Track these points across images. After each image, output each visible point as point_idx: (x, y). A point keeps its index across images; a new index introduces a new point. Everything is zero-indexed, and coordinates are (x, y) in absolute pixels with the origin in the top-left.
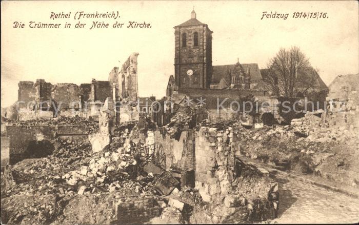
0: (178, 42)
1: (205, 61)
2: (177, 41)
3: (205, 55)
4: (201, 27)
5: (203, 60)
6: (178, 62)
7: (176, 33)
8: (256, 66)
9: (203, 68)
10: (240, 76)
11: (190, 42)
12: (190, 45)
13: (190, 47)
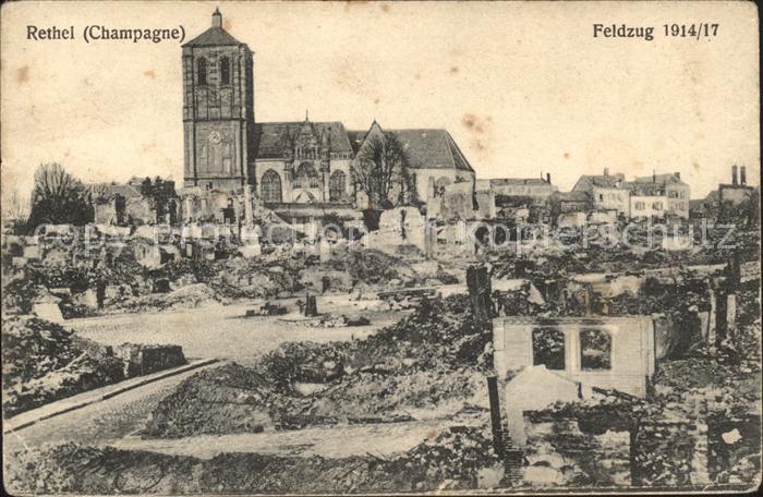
0: (190, 75)
1: (244, 117)
2: (187, 73)
3: (243, 103)
4: (236, 48)
5: (241, 114)
6: (191, 115)
7: (185, 57)
8: (339, 126)
9: (241, 128)
10: (312, 146)
11: (213, 75)
12: (213, 81)
13: (214, 85)
